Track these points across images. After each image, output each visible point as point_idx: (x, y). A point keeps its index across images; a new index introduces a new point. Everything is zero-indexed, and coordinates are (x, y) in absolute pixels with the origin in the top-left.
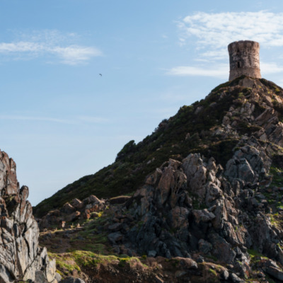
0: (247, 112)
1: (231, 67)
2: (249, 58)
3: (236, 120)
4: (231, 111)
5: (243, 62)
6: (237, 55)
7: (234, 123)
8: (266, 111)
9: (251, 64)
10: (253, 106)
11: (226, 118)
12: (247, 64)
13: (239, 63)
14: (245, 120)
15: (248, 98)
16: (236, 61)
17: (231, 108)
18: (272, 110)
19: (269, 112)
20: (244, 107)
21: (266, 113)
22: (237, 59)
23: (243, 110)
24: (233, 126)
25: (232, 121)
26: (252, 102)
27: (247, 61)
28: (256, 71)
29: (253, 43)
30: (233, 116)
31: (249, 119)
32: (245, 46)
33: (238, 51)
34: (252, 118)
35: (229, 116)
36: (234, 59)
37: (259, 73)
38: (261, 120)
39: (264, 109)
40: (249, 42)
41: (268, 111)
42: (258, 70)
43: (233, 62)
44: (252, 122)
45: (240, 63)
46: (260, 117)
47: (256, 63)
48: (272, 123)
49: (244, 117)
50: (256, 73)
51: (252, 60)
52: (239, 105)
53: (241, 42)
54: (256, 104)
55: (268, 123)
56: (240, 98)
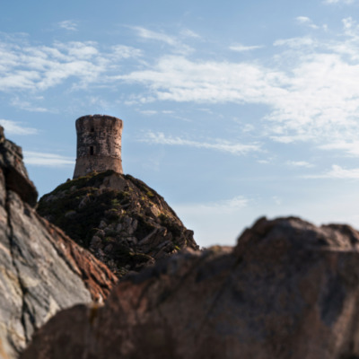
0: (125, 230)
1: (78, 153)
2: (108, 142)
3: (111, 243)
4: (103, 228)
5: (99, 147)
6: (90, 135)
7: (109, 247)
8: (155, 232)
9: (109, 151)
10: (136, 222)
11: (96, 238)
12: (105, 151)
13: (92, 148)
14: (123, 242)
15: (125, 209)
16: (88, 145)
17: (103, 223)
18: (163, 231)
19: (159, 233)
20: (122, 222)
21: (156, 235)
22: (90, 142)
23: (120, 227)
24: (107, 252)
25: (105, 244)
26: (134, 216)
27: (105, 145)
28: (116, 162)
29: (114, 120)
30: (107, 236)
31: (129, 242)
32: (103, 124)
33: (92, 130)
34: (135, 240)
35: (100, 236)
36: (85, 141)
37: (120, 165)
38: (147, 244)
39: (152, 229)
40: (109, 118)
41: (158, 231)
42: (119, 160)
43: (84, 145)
44: (134, 247)
45: (95, 147)
46: (146, 239)
47: (117, 150)
48: (164, 250)
49: (123, 239)
50: (117, 165)
51: (112, 145)
52: (113, 219)
53: (97, 117)
54: (140, 220)
55: (158, 250)
56: (115, 207)
